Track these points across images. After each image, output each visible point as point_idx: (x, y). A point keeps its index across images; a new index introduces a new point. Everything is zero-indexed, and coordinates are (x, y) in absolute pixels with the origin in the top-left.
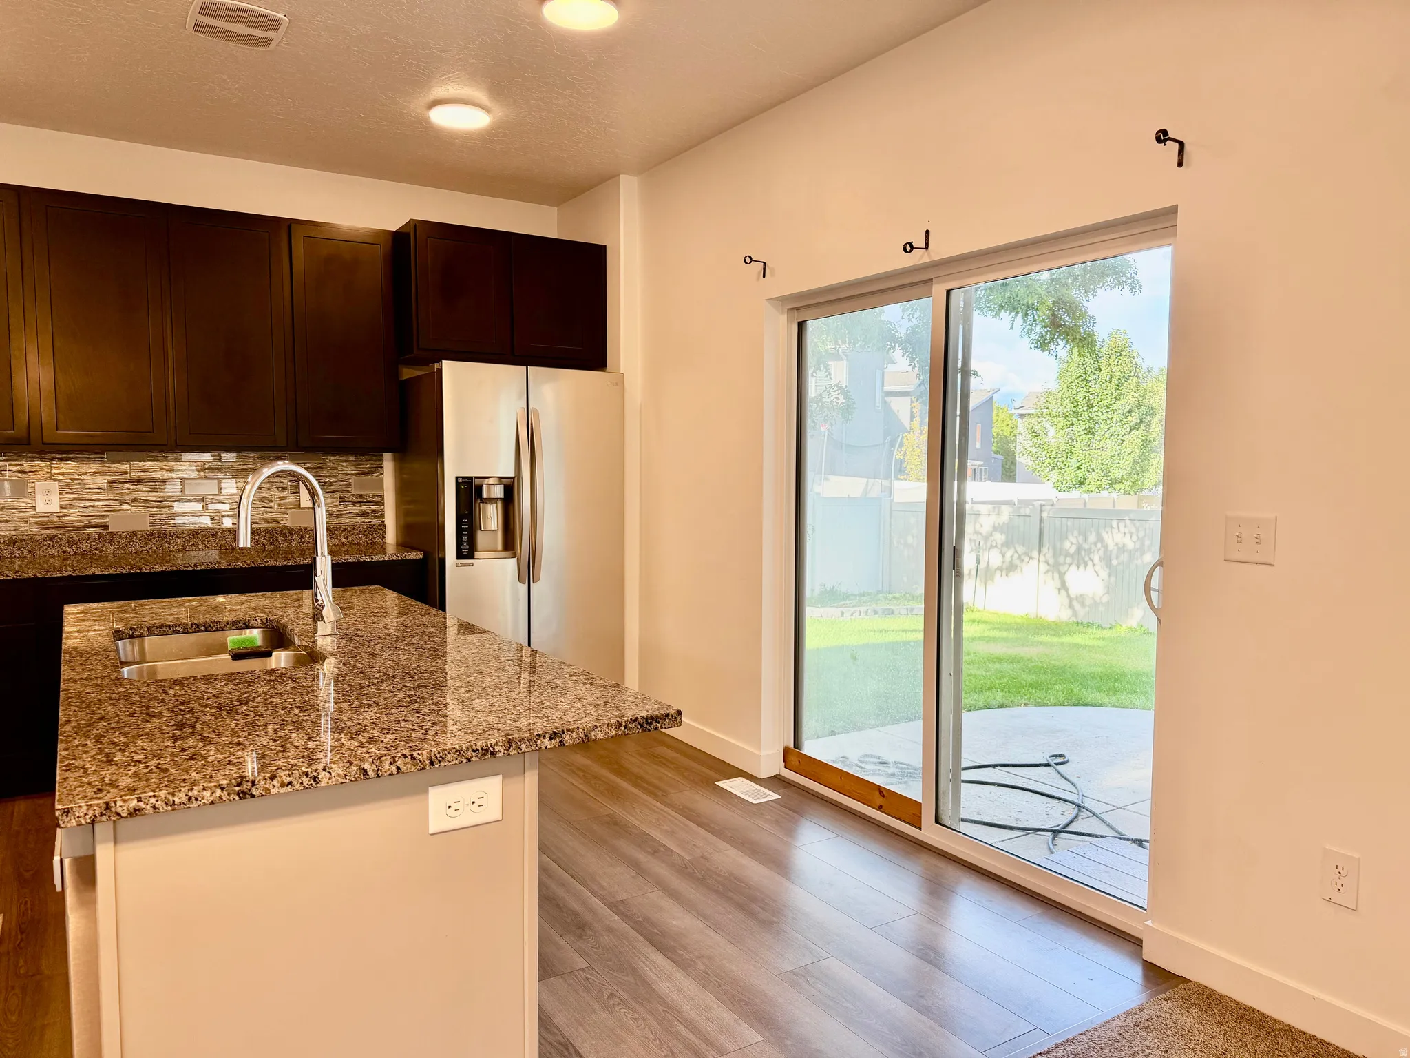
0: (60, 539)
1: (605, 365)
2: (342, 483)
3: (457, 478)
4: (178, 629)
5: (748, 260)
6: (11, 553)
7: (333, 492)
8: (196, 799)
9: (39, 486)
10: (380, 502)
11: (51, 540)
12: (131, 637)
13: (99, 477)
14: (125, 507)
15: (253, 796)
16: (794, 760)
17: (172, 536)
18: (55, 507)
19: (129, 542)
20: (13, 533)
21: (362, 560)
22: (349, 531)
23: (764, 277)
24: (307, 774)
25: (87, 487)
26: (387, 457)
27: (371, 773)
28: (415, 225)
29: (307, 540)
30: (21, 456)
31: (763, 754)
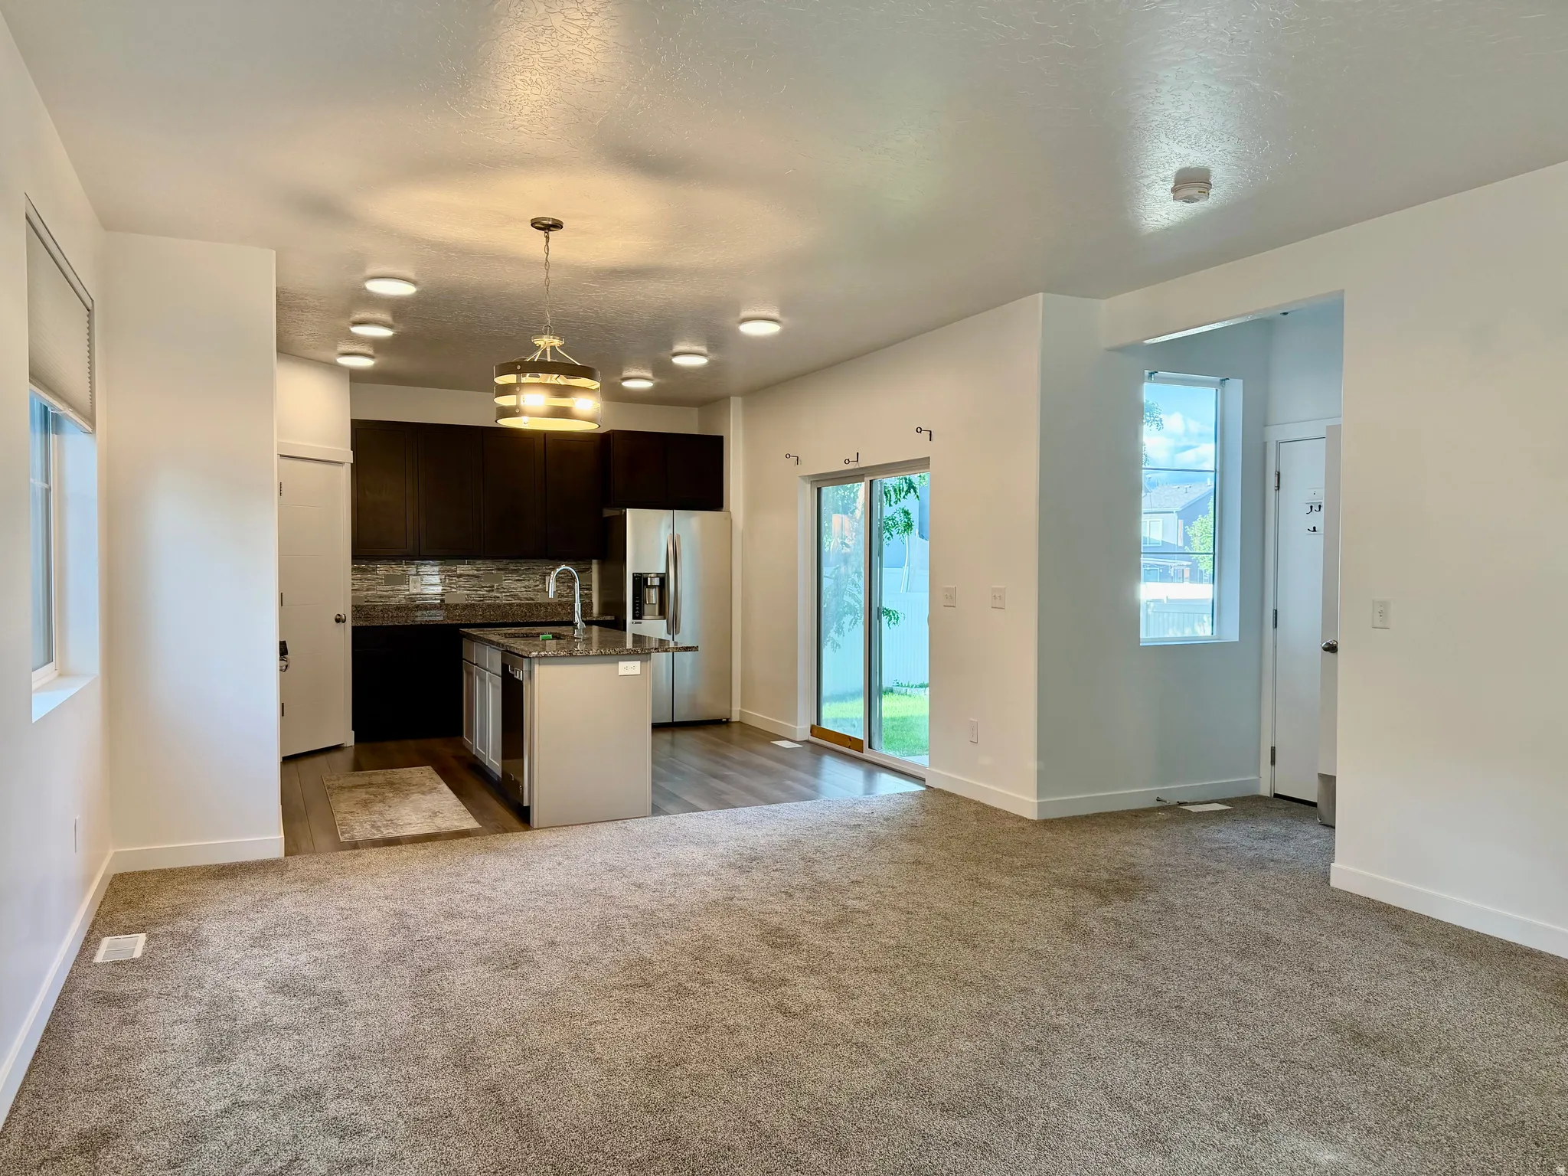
0: (421, 607)
1: (722, 506)
3: (633, 574)
5: (788, 456)
9: (411, 578)
10: (589, 588)
11: (416, 607)
14: (453, 590)
16: (815, 732)
17: (477, 606)
18: (418, 590)
19: (454, 609)
20: (399, 603)
23: (798, 464)
26: (594, 561)
27: (605, 658)
28: (612, 432)
29: (548, 610)
31: (798, 727)
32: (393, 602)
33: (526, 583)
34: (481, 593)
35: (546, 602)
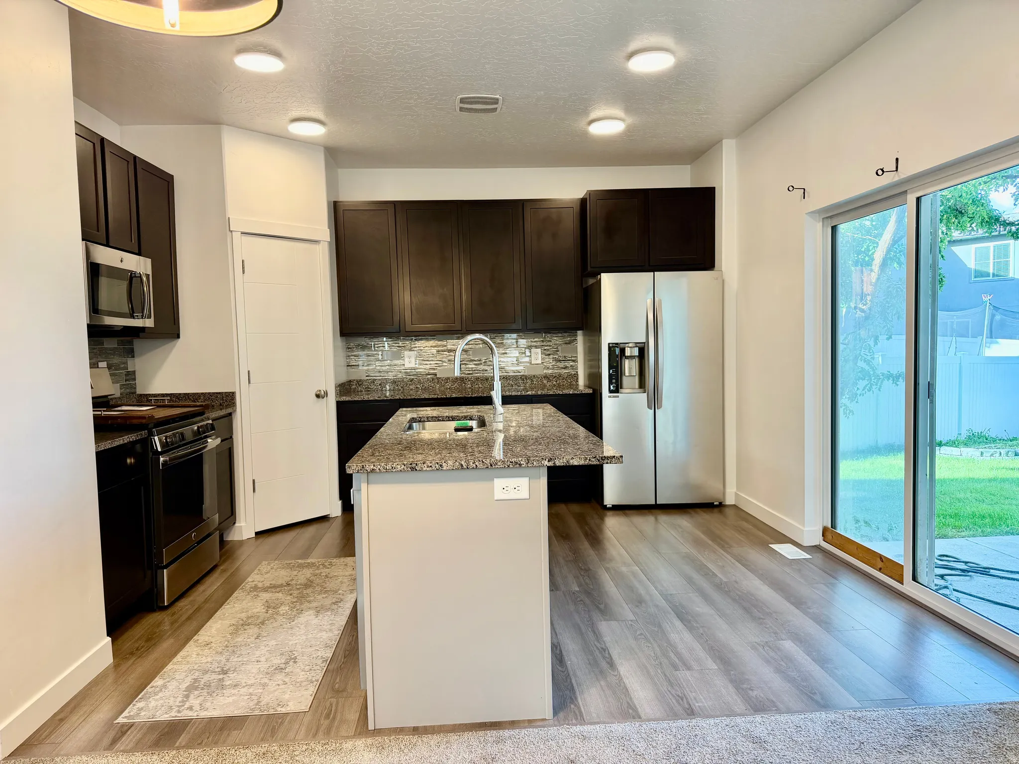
0: (415, 381)
1: (713, 266)
2: (554, 350)
3: (609, 344)
4: (440, 418)
5: (791, 189)
6: (394, 388)
7: (549, 355)
8: (395, 468)
9: (407, 353)
10: (575, 360)
11: (411, 381)
12: (420, 421)
13: (433, 349)
14: (445, 364)
15: (416, 470)
16: (829, 536)
17: (466, 380)
18: (412, 365)
19: (446, 383)
20: (395, 377)
21: (557, 393)
22: (557, 378)
23: (804, 198)
24: (438, 464)
25: (427, 354)
26: (580, 333)
27: (465, 467)
28: (590, 193)
29: (535, 382)
30: (398, 338)
31: (806, 529)
32: (391, 376)
34: (470, 366)
35: (533, 373)
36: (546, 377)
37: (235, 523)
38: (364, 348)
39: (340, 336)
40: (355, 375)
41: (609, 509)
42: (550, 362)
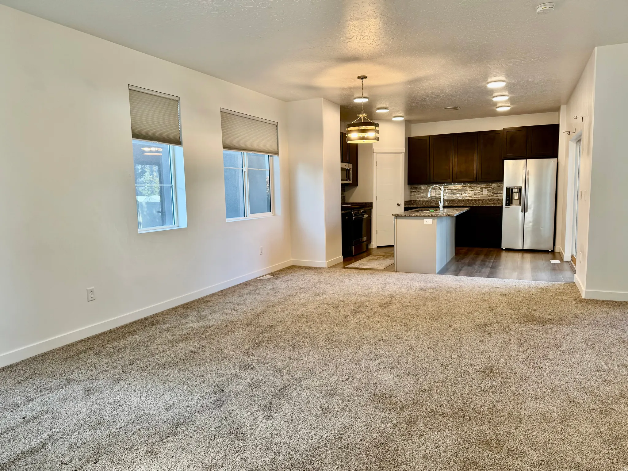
1: (557, 157)
3: (506, 187)
7: (490, 191)
10: (502, 194)
14: (447, 195)
22: (493, 200)
28: (504, 129)
32: (426, 199)
33: (475, 191)
34: (457, 195)
35: (483, 199)
36: (488, 200)
37: (371, 242)
38: (416, 188)
39: (408, 184)
40: (413, 198)
41: (504, 250)
42: (490, 194)
